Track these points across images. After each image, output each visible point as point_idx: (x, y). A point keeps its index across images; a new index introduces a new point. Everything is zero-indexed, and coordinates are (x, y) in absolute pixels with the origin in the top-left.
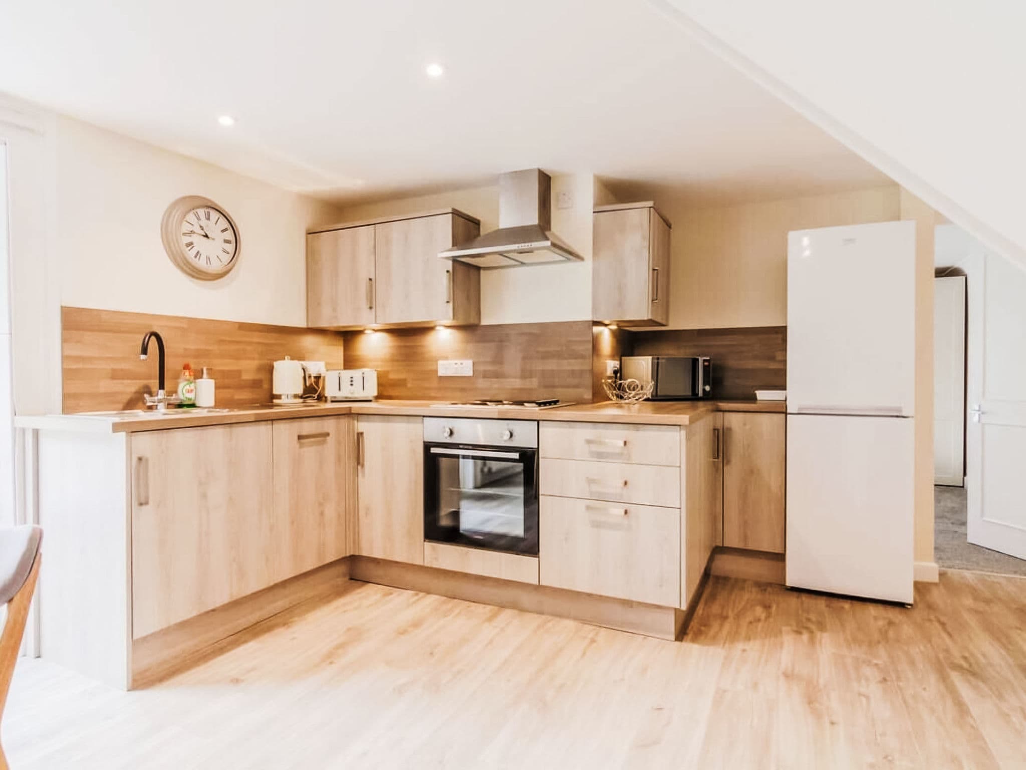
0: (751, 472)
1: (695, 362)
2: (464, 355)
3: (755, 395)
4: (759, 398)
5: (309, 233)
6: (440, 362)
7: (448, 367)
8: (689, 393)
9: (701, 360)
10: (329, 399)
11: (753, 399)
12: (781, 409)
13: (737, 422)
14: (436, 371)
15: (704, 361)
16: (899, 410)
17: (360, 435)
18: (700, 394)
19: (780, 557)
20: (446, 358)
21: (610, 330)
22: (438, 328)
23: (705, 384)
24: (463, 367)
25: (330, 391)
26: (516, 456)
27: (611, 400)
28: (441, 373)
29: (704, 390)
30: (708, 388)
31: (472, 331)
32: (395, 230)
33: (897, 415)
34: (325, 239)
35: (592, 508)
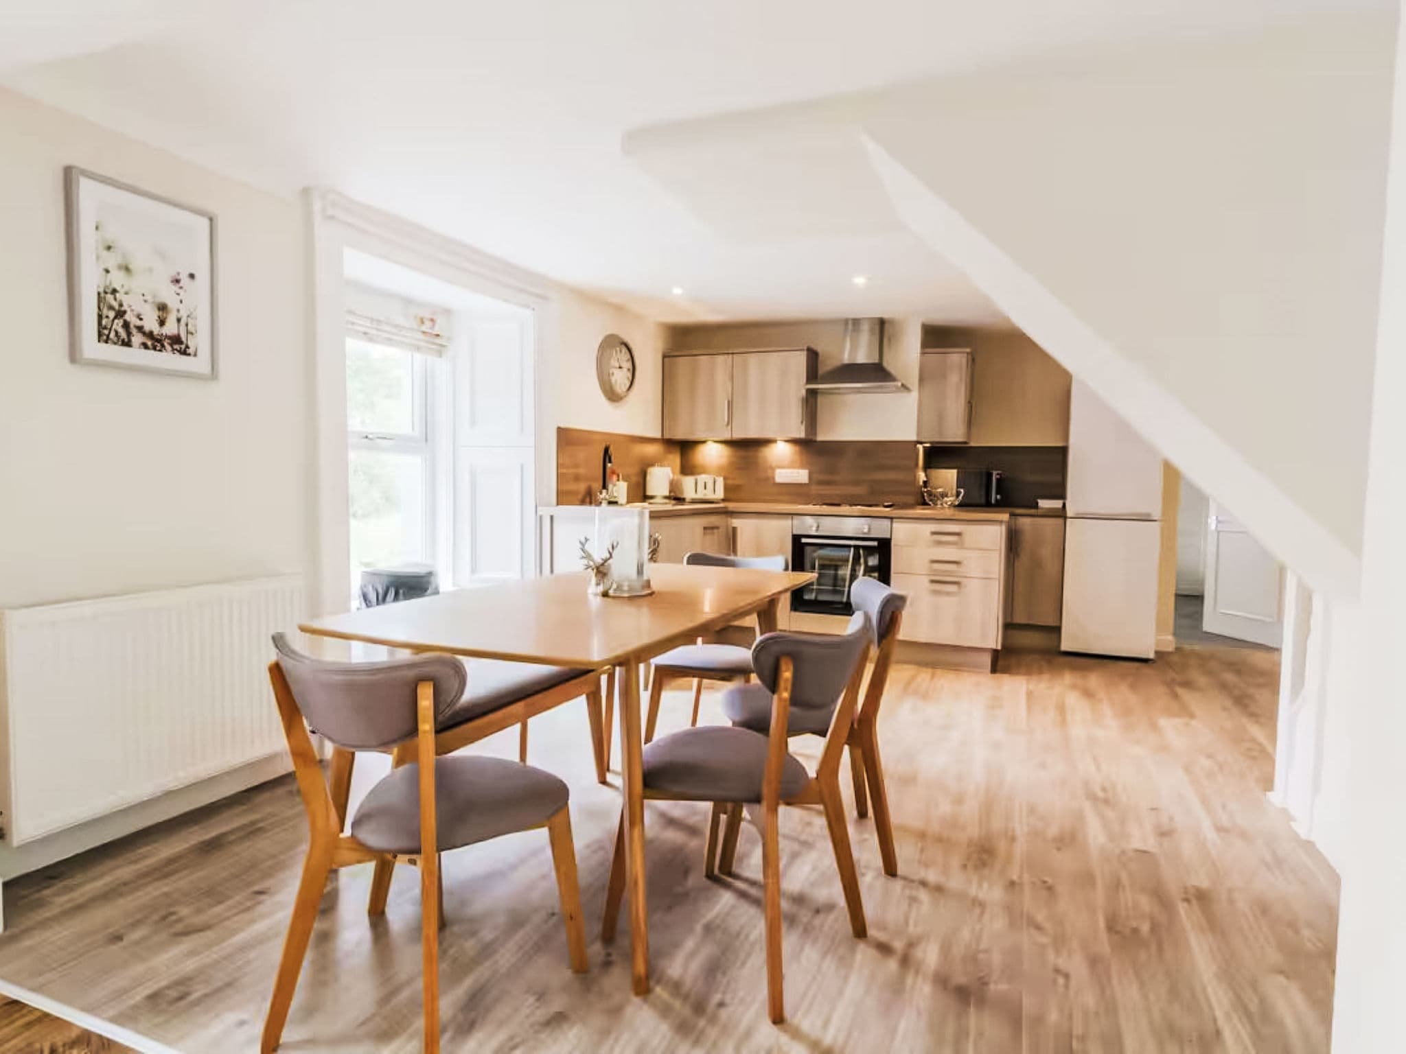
0: (1037, 564)
1: (989, 475)
2: (802, 467)
3: (1037, 503)
4: (1039, 504)
5: (664, 357)
6: (778, 471)
7: (784, 475)
8: (983, 501)
9: (995, 473)
10: (687, 500)
11: (1036, 506)
12: (1061, 514)
13: (1025, 523)
14: (774, 478)
15: (998, 474)
16: (1149, 515)
17: (734, 529)
18: (993, 501)
19: (1057, 630)
20: (783, 467)
21: (924, 447)
22: (778, 442)
23: (997, 493)
24: (801, 475)
25: (689, 494)
26: (875, 543)
27: (930, 505)
28: (778, 479)
29: (996, 497)
30: (998, 497)
31: (808, 445)
32: (753, 360)
33: (1147, 519)
34: (683, 363)
35: (933, 582)
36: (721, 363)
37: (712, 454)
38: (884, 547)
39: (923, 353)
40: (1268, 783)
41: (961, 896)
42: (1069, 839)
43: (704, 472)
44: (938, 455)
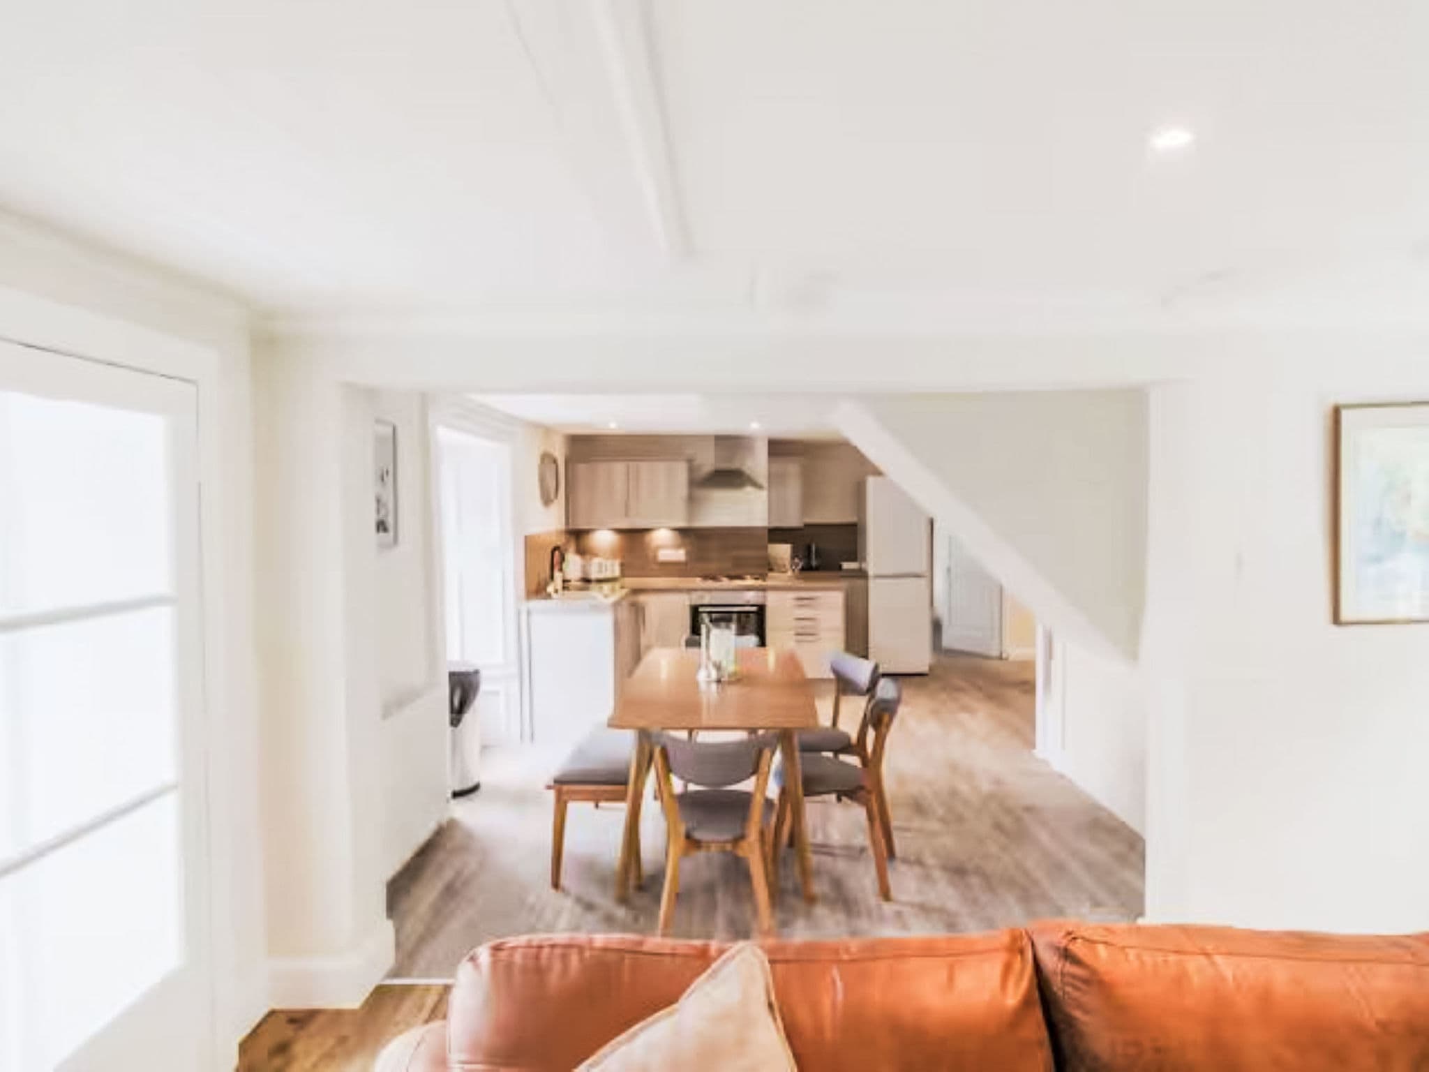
1: (809, 548)
2: (678, 547)
3: (841, 565)
4: (843, 566)
5: (567, 462)
6: (661, 552)
7: (665, 555)
11: (840, 568)
12: (862, 574)
14: (657, 558)
15: (816, 545)
17: (642, 603)
20: (664, 549)
22: (661, 530)
24: (680, 555)
26: (753, 609)
28: (660, 559)
30: (816, 564)
31: (685, 533)
32: (644, 466)
33: (918, 576)
34: (582, 468)
35: (798, 634)
36: (619, 468)
37: (604, 539)
38: (761, 610)
39: (770, 462)
40: (1031, 744)
41: (920, 831)
42: (954, 793)
43: (596, 555)
44: (777, 534)
